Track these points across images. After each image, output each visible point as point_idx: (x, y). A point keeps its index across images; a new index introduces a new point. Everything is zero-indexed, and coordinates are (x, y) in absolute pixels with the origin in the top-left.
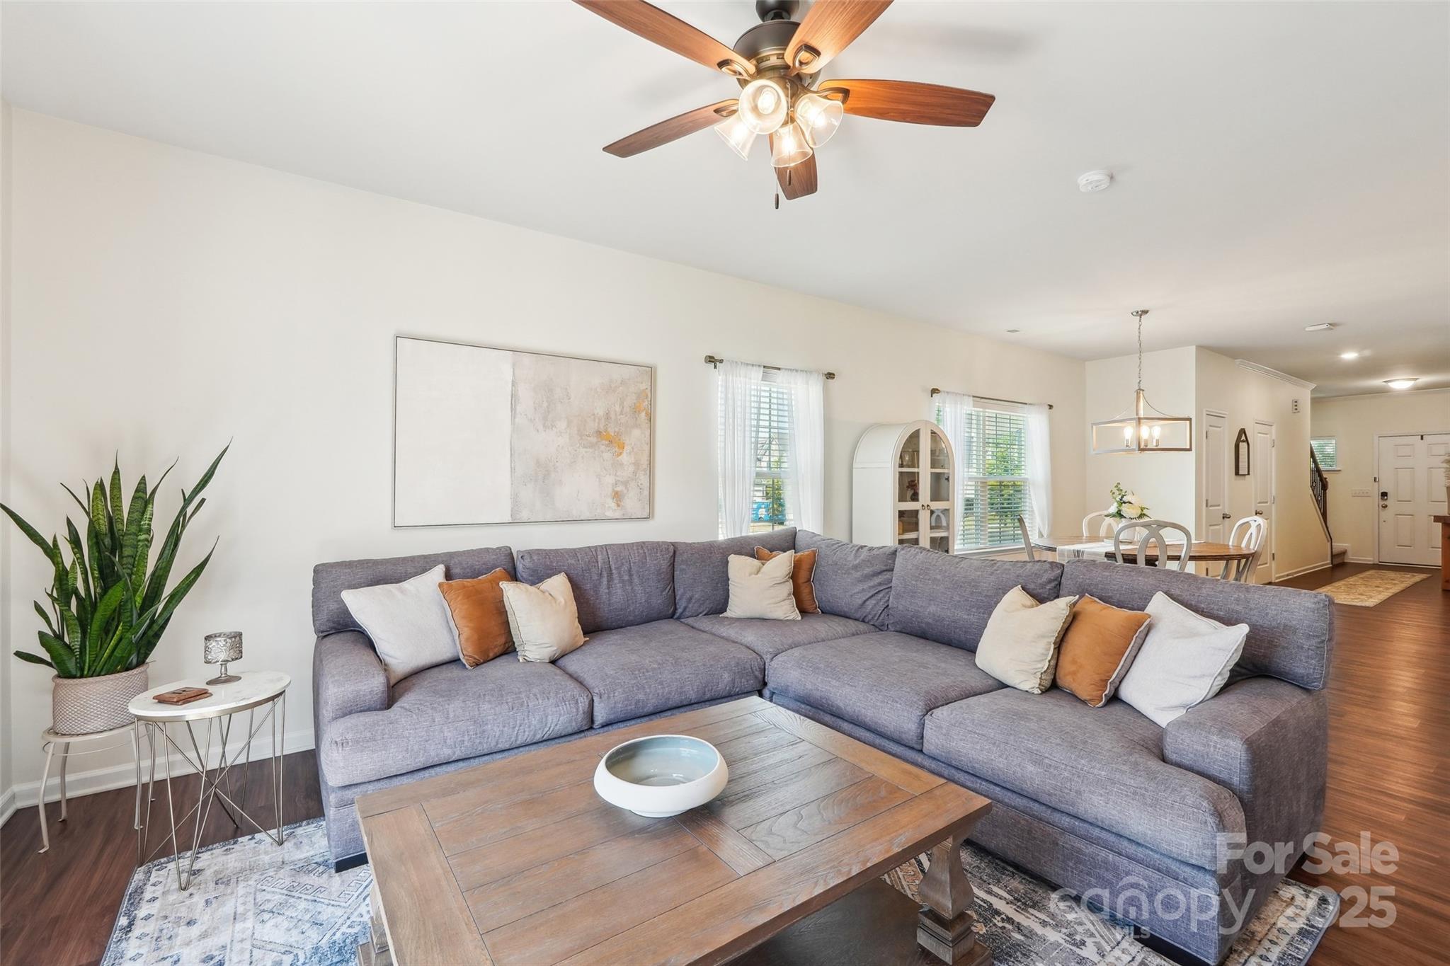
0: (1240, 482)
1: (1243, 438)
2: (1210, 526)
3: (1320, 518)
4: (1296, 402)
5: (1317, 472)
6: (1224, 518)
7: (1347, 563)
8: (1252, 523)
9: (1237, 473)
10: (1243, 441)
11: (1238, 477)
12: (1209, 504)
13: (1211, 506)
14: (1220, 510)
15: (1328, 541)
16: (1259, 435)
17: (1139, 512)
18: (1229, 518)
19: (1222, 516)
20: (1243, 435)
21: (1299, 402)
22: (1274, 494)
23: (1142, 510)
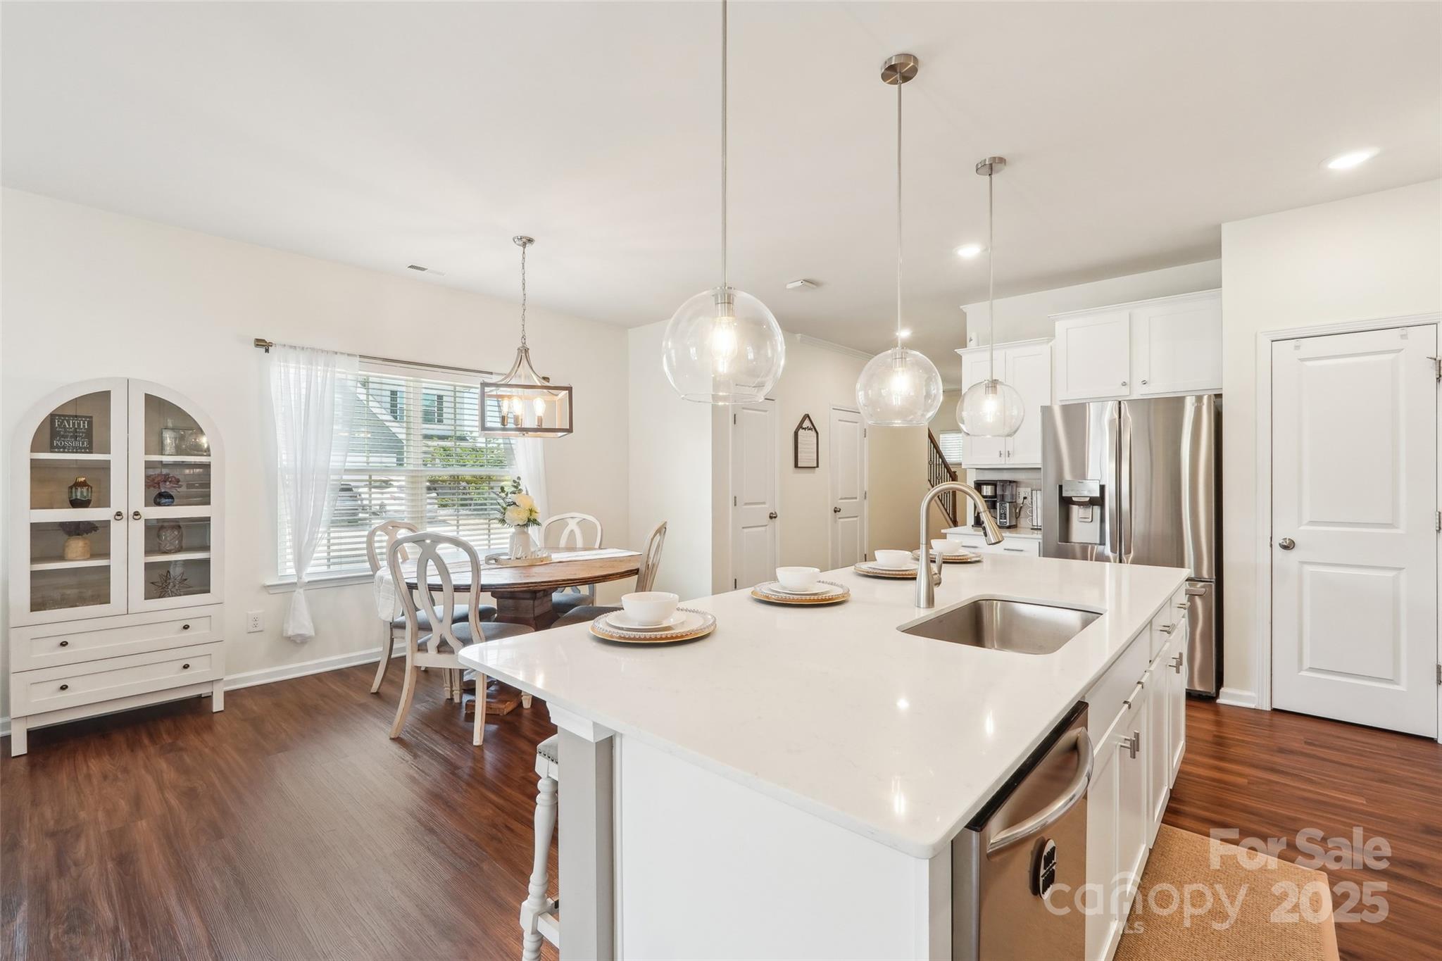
0: (806, 476)
1: (807, 425)
6: (771, 517)
9: (796, 465)
10: (807, 429)
11: (799, 470)
12: (740, 503)
13: (745, 504)
14: (762, 509)
16: (834, 422)
19: (767, 515)
20: (807, 422)
22: (865, 489)
23: (531, 514)
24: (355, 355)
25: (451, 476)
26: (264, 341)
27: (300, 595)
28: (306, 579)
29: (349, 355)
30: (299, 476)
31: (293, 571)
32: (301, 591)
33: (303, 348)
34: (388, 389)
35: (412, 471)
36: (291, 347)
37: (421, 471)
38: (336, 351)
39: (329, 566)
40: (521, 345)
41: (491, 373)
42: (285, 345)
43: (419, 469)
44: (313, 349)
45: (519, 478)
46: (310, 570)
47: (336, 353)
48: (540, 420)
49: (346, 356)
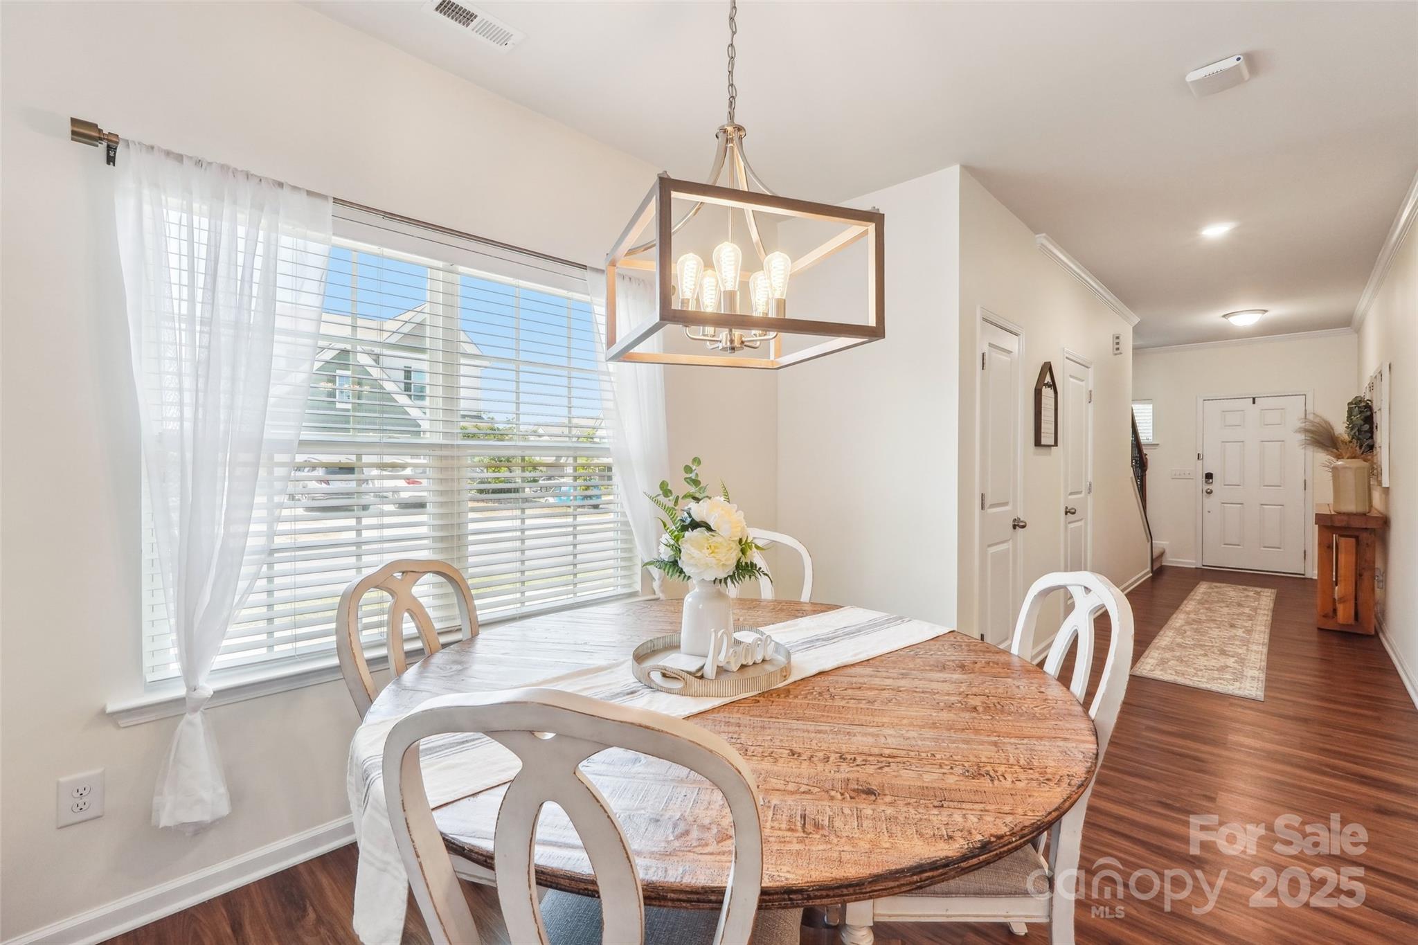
0: (1044, 460)
1: (1048, 379)
2: (989, 546)
3: (1138, 504)
4: (1118, 338)
5: (1137, 445)
6: (1014, 527)
7: (1164, 566)
8: (1077, 593)
9: (1038, 443)
10: (1048, 385)
11: (1040, 450)
12: (987, 504)
13: (992, 506)
14: (1006, 514)
15: (1148, 541)
16: (1071, 379)
17: (733, 556)
18: (1023, 527)
19: (1011, 523)
20: (1048, 374)
21: (1121, 338)
22: (1090, 478)
23: (743, 552)
24: (325, 197)
25: (493, 459)
26: (94, 126)
27: (194, 728)
28: (208, 687)
29: (309, 193)
30: (189, 455)
31: (175, 669)
32: (197, 718)
33: (199, 163)
34: (397, 366)
35: (441, 446)
36: (168, 153)
37: (459, 446)
38: (282, 180)
39: (270, 647)
40: (724, 120)
41: (585, 267)
42: (152, 148)
43: (455, 442)
44: (224, 168)
45: (697, 461)
46: (219, 661)
47: (281, 185)
48: (781, 304)
49: (304, 195)
